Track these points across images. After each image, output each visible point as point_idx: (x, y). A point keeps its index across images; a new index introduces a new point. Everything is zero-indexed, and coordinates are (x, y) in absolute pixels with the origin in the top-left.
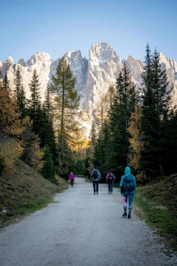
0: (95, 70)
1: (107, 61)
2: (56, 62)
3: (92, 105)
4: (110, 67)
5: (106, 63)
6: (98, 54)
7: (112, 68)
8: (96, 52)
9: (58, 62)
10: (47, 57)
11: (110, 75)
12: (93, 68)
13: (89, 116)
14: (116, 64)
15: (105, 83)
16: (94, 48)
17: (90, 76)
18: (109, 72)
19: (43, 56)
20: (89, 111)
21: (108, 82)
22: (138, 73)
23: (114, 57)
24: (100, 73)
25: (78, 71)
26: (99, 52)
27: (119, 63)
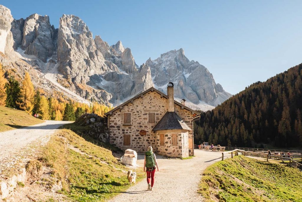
0: (68, 38)
1: (79, 34)
2: (18, 21)
3: (71, 72)
4: (83, 40)
5: (78, 35)
6: (69, 24)
7: (84, 41)
8: (67, 22)
9: (21, 21)
10: (7, 12)
11: (83, 47)
12: (66, 36)
13: (69, 83)
14: (88, 38)
15: (80, 53)
16: (65, 18)
17: (63, 43)
18: (82, 44)
19: (2, 9)
20: (69, 77)
21: (83, 53)
22: (105, 52)
23: (86, 31)
24: (74, 42)
25: (46, 35)
26: (70, 23)
27: (91, 38)
